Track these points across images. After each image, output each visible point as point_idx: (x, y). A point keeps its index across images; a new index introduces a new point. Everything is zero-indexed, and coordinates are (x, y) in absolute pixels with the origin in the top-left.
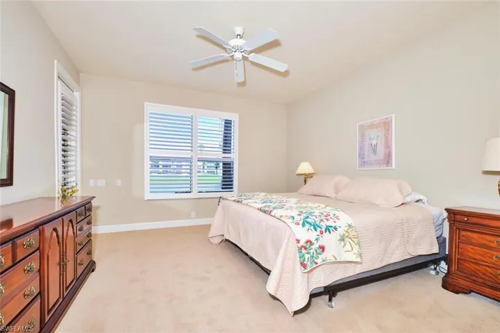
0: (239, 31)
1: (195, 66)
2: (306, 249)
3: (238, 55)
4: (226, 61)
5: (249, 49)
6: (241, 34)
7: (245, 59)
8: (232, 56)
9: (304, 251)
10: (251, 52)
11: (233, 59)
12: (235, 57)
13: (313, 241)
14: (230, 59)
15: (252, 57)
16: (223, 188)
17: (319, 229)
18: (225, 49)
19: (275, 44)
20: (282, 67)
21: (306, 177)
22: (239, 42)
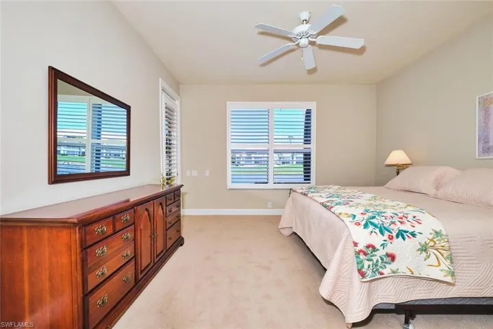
0: (305, 16)
1: (262, 62)
2: (365, 254)
3: (304, 42)
4: (292, 50)
5: (315, 33)
6: (307, 19)
7: (312, 43)
8: (298, 45)
9: (362, 256)
10: (318, 34)
11: (299, 47)
12: (300, 44)
13: (378, 246)
14: (296, 47)
15: (321, 40)
16: (305, 180)
17: (387, 233)
18: (290, 39)
19: (341, 21)
20: (357, 44)
21: (399, 169)
22: (304, 28)
